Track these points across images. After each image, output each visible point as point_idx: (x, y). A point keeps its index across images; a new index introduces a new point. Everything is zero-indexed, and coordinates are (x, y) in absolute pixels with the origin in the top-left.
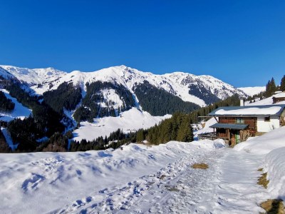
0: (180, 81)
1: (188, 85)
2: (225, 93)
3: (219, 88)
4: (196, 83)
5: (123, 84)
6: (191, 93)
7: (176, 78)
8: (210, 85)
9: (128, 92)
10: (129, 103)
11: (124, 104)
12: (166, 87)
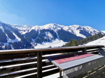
0: (76, 28)
1: (79, 30)
2: (95, 33)
3: (92, 31)
4: (82, 29)
5: (53, 30)
6: (80, 33)
7: (74, 27)
8: (88, 30)
9: (55, 33)
10: (55, 37)
11: (53, 37)
12: (70, 31)
